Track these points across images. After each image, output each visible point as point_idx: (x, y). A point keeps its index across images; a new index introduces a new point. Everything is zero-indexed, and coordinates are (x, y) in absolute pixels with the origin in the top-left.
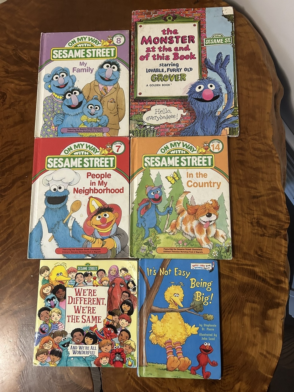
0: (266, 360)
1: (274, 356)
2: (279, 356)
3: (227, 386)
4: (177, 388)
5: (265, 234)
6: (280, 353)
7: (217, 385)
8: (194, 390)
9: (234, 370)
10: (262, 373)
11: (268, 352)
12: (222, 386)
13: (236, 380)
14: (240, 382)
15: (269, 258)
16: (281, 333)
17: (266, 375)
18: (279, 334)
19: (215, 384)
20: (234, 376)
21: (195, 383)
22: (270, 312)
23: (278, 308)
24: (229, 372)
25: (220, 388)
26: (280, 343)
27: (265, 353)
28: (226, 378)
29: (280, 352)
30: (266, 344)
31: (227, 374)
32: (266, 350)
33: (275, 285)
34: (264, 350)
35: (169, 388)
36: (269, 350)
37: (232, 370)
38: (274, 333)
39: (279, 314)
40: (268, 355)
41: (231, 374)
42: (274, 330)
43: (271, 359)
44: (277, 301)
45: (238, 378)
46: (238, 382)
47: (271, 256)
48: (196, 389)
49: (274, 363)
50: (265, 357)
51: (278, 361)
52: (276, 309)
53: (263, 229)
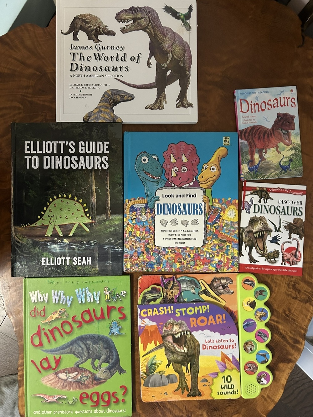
0: (265, 402)
1: (273, 401)
2: (277, 402)
3: (226, 414)
4: (183, 406)
5: (298, 297)
6: (278, 400)
7: (218, 411)
8: (198, 411)
9: (236, 404)
10: (259, 412)
11: (269, 397)
12: (221, 414)
13: (235, 412)
14: (238, 414)
15: (295, 320)
16: (285, 384)
17: (262, 414)
18: (283, 385)
19: (216, 411)
20: (235, 408)
21: (200, 406)
22: (281, 365)
23: (288, 363)
24: (231, 405)
25: (220, 415)
26: (281, 392)
27: (266, 397)
28: (227, 408)
29: (279, 398)
30: (269, 390)
31: (229, 406)
32: (267, 395)
33: (293, 344)
34: (266, 394)
35: (177, 405)
36: (270, 395)
37: (234, 403)
38: (279, 383)
39: (288, 368)
40: (268, 399)
41: (232, 406)
42: (279, 380)
43: (269, 403)
44: (290, 357)
45: (238, 411)
46: (236, 414)
47: (296, 318)
48: (199, 411)
49: (271, 407)
50: (265, 399)
51: (274, 406)
52: (287, 364)
53: (297, 293)
